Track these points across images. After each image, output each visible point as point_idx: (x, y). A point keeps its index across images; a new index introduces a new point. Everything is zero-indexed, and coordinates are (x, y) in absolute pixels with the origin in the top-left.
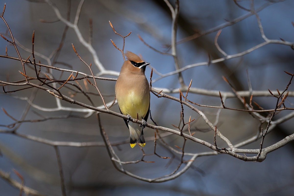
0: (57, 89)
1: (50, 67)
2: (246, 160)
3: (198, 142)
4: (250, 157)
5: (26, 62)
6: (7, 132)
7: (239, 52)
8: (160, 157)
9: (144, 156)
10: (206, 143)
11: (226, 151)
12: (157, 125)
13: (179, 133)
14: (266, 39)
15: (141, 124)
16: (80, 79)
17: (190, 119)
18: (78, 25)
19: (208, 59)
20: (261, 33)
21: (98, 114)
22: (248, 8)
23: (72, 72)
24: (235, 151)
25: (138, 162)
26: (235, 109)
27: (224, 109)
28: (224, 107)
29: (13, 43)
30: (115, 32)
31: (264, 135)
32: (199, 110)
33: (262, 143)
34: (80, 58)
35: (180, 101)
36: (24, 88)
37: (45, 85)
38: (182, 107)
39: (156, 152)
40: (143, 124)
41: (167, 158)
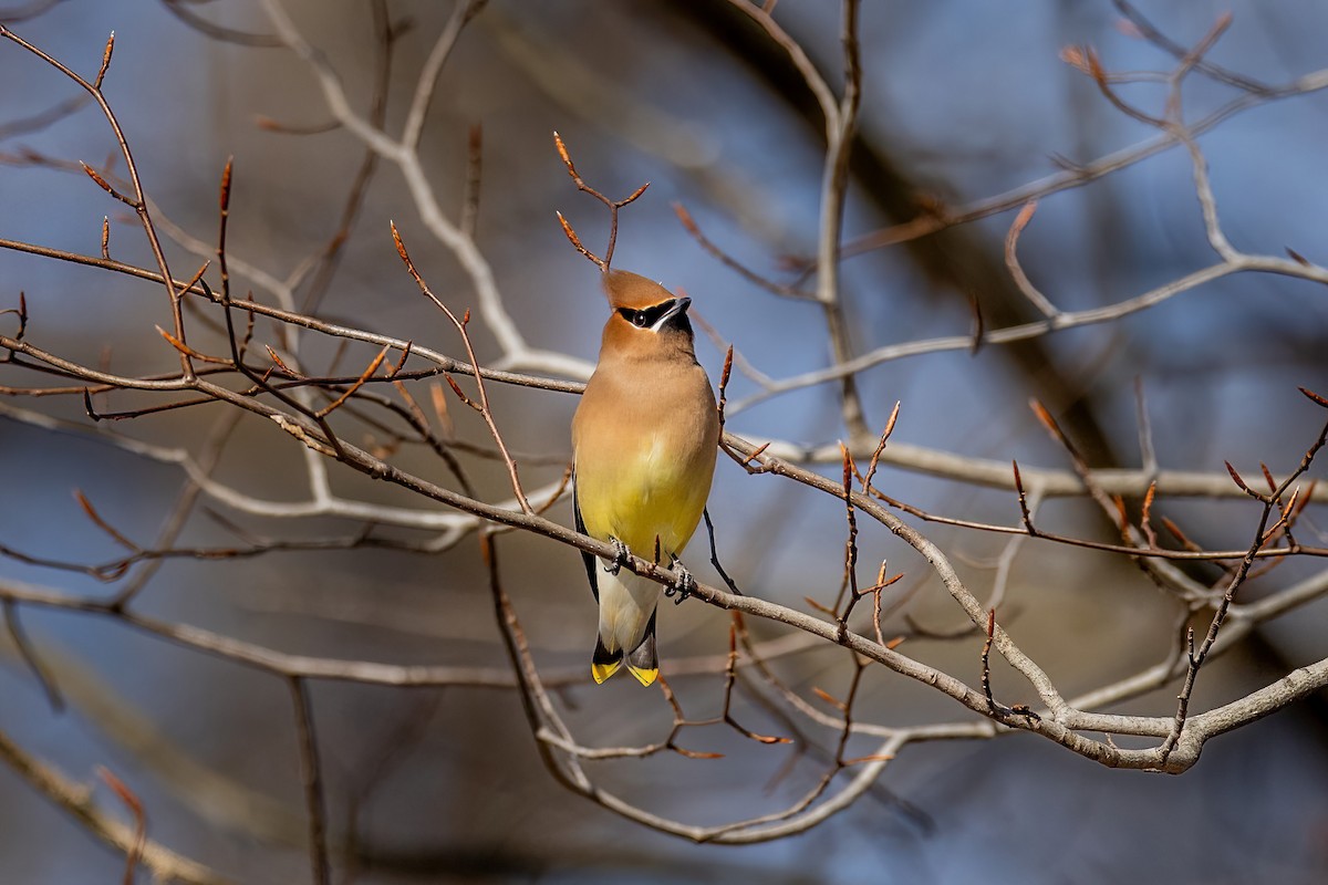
0: (317, 415)
1: (289, 315)
2: (1115, 762)
3: (912, 675)
4: (1131, 752)
5: (189, 290)
6: (89, 607)
7: (1108, 301)
8: (748, 735)
9: (679, 726)
10: (947, 681)
11: (1029, 720)
12: (737, 592)
13: (834, 630)
14: (1228, 252)
15: (671, 585)
16: (417, 377)
17: (882, 572)
18: (419, 148)
19: (974, 326)
20: (1204, 225)
21: (491, 538)
22: (1154, 112)
23: (383, 345)
24: (1069, 719)
25: (650, 753)
26: (1079, 542)
27: (1029, 537)
28: (1032, 532)
29: (137, 207)
30: (579, 181)
31: (1196, 659)
32: (923, 538)
33: (1188, 695)
34: (422, 284)
35: (845, 495)
36: (172, 403)
37: (268, 394)
38: (852, 521)
39: (732, 715)
40: (677, 586)
41: (778, 740)
